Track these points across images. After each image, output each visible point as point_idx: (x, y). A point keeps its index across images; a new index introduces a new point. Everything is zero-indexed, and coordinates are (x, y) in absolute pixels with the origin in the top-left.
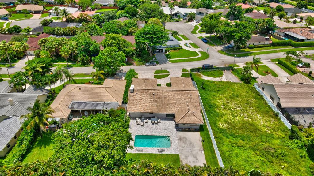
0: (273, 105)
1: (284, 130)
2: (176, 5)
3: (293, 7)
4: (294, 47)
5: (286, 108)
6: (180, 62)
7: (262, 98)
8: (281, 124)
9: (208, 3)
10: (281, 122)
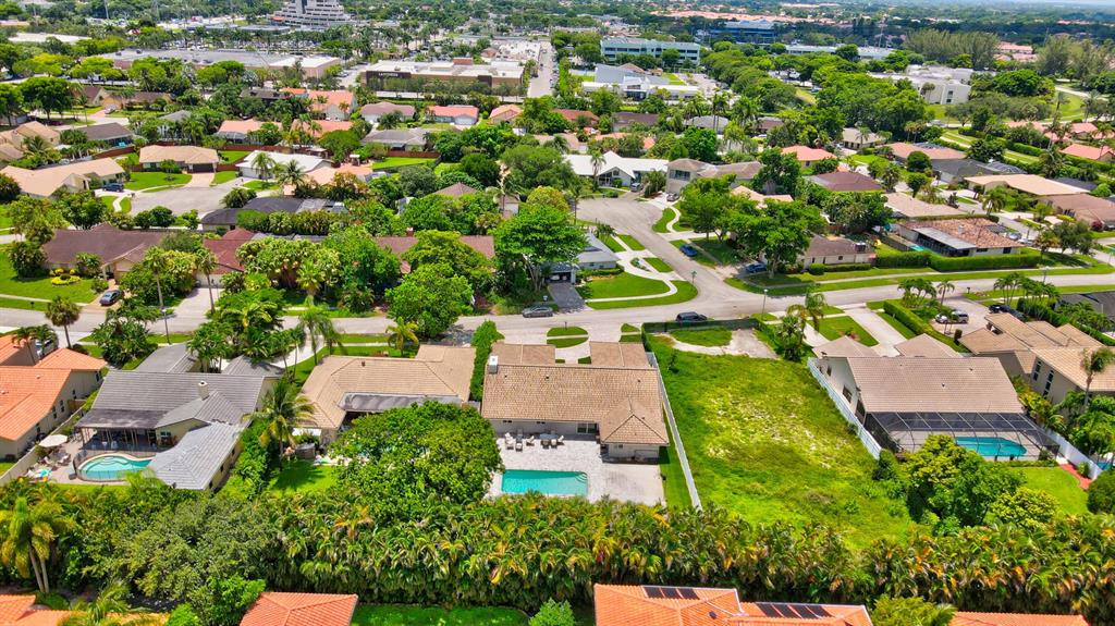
0: (848, 408)
1: (864, 462)
2: (611, 148)
3: (961, 155)
4: (938, 270)
5: (876, 414)
6: (616, 308)
7: (824, 393)
8: (859, 449)
9: (706, 142)
10: (861, 445)
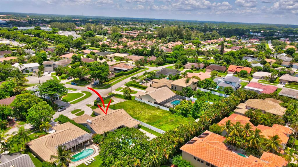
0: (152, 104)
1: (167, 112)
3: (99, 51)
6: (78, 102)
8: (164, 111)
10: (162, 110)
